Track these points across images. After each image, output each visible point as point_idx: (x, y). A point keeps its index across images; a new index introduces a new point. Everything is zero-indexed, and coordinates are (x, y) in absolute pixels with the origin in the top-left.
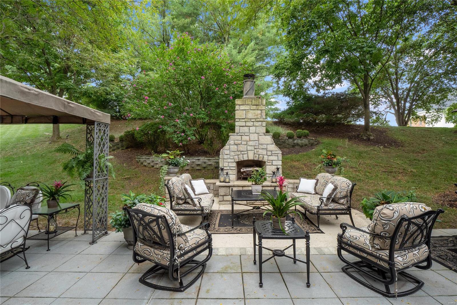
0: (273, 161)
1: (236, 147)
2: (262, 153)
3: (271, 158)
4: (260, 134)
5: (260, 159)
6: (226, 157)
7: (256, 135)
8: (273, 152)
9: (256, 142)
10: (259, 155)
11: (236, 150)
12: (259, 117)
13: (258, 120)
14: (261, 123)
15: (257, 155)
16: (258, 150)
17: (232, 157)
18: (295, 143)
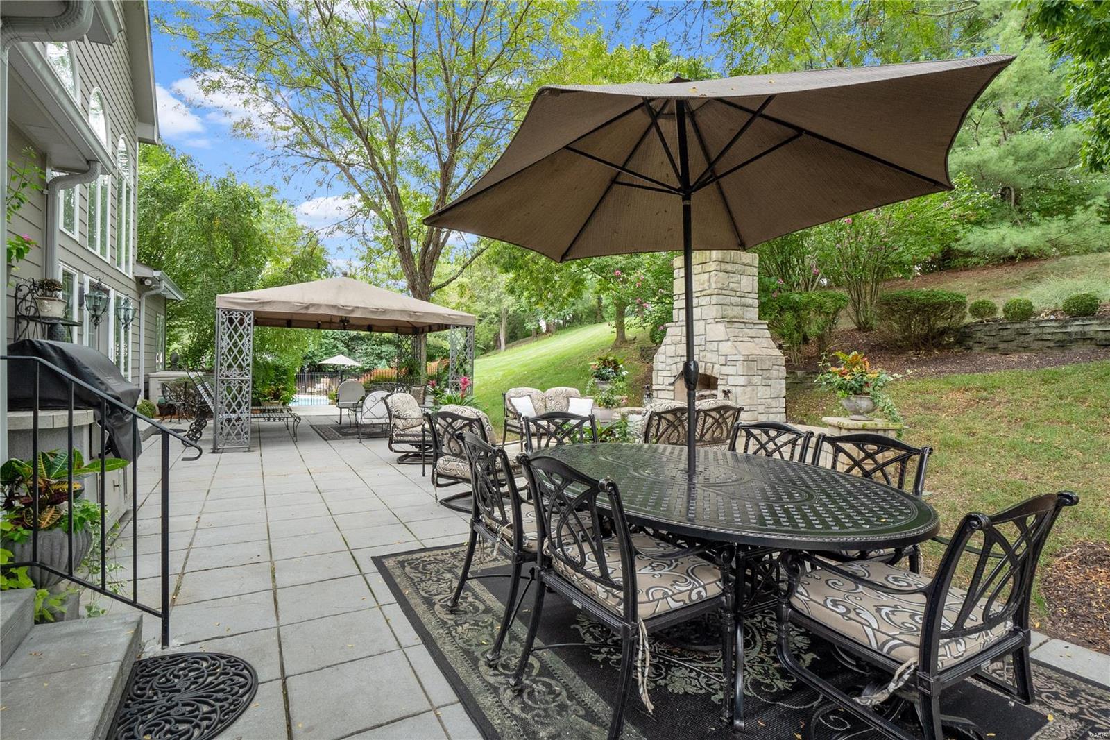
0: (730, 377)
1: (673, 347)
2: (711, 358)
3: (726, 370)
4: (708, 321)
5: (708, 372)
6: (661, 366)
7: (703, 322)
8: (729, 358)
9: (701, 337)
10: (706, 363)
11: (673, 354)
12: (707, 288)
13: (704, 293)
14: (709, 298)
15: (704, 364)
16: (705, 353)
17: (668, 368)
18: (1069, 334)
